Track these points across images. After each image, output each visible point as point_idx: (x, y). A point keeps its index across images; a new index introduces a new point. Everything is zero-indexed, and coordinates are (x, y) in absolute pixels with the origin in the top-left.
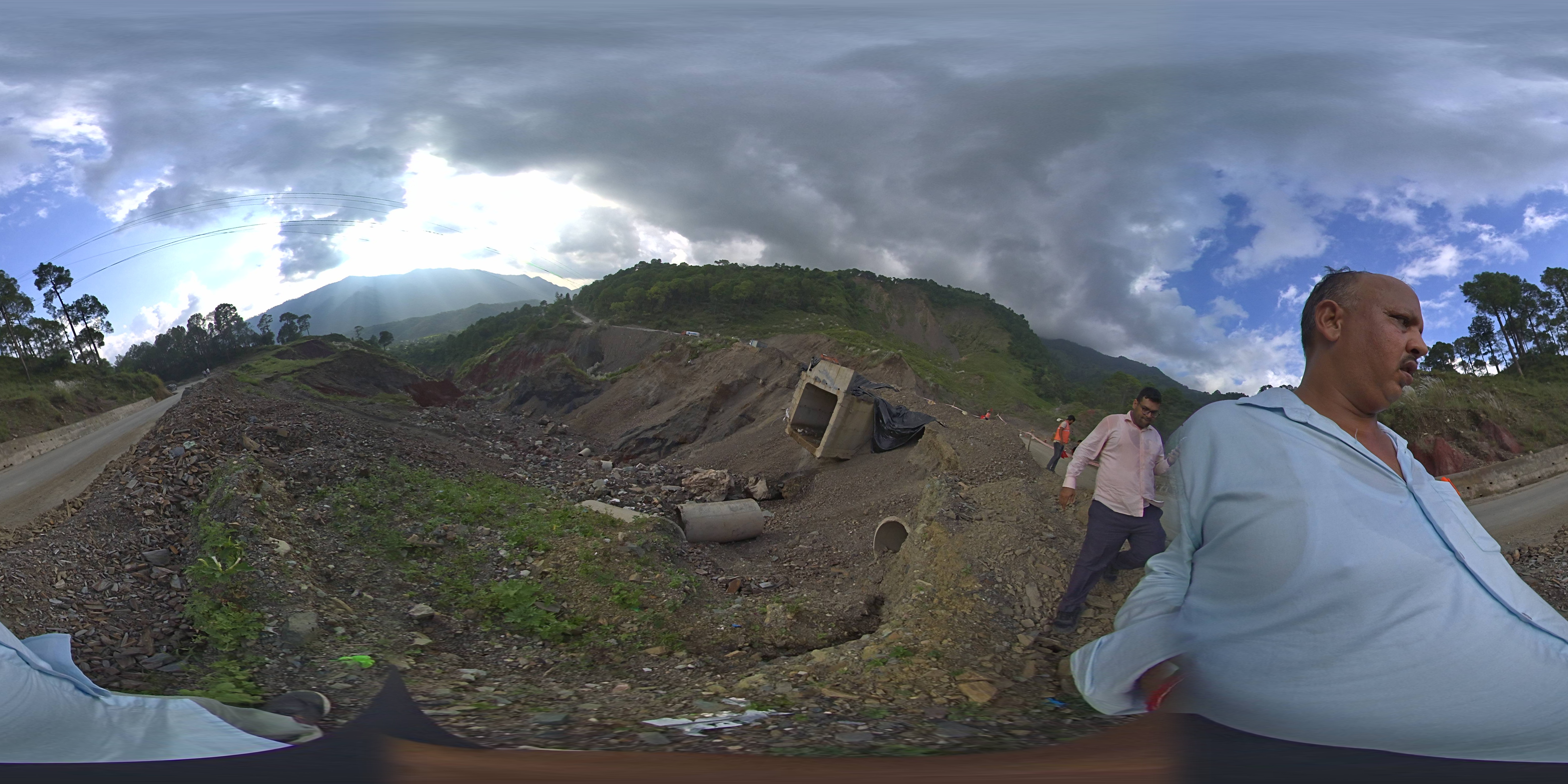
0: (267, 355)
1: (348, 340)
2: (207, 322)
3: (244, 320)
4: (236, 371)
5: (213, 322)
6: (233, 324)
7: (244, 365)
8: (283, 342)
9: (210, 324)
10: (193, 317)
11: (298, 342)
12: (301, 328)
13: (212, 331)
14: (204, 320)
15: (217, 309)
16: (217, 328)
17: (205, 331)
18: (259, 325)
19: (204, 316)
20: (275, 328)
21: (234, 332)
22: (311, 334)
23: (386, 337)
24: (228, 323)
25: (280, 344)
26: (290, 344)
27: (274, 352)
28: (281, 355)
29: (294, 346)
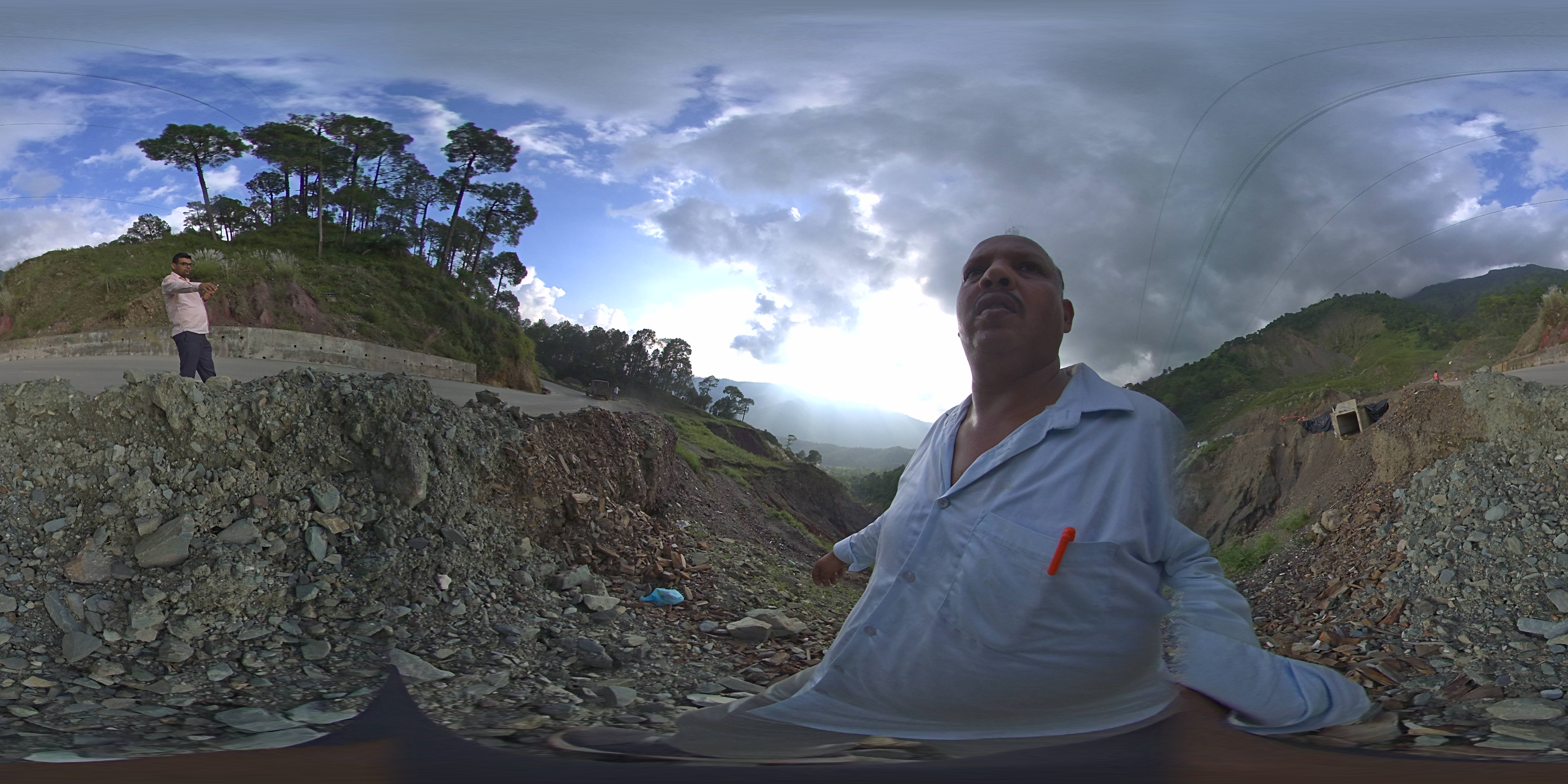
0: (695, 418)
1: (780, 446)
2: (655, 346)
3: (692, 370)
5: (660, 350)
6: (679, 366)
8: (715, 414)
9: (657, 350)
10: (644, 332)
11: (730, 422)
12: (738, 409)
13: (654, 358)
14: (653, 341)
15: (672, 340)
16: (662, 360)
17: (646, 354)
18: (702, 386)
19: (656, 337)
20: (716, 395)
21: (674, 375)
22: (747, 422)
23: (814, 456)
24: (676, 361)
25: (712, 414)
26: (724, 420)
27: (705, 420)
28: (713, 428)
29: (728, 425)
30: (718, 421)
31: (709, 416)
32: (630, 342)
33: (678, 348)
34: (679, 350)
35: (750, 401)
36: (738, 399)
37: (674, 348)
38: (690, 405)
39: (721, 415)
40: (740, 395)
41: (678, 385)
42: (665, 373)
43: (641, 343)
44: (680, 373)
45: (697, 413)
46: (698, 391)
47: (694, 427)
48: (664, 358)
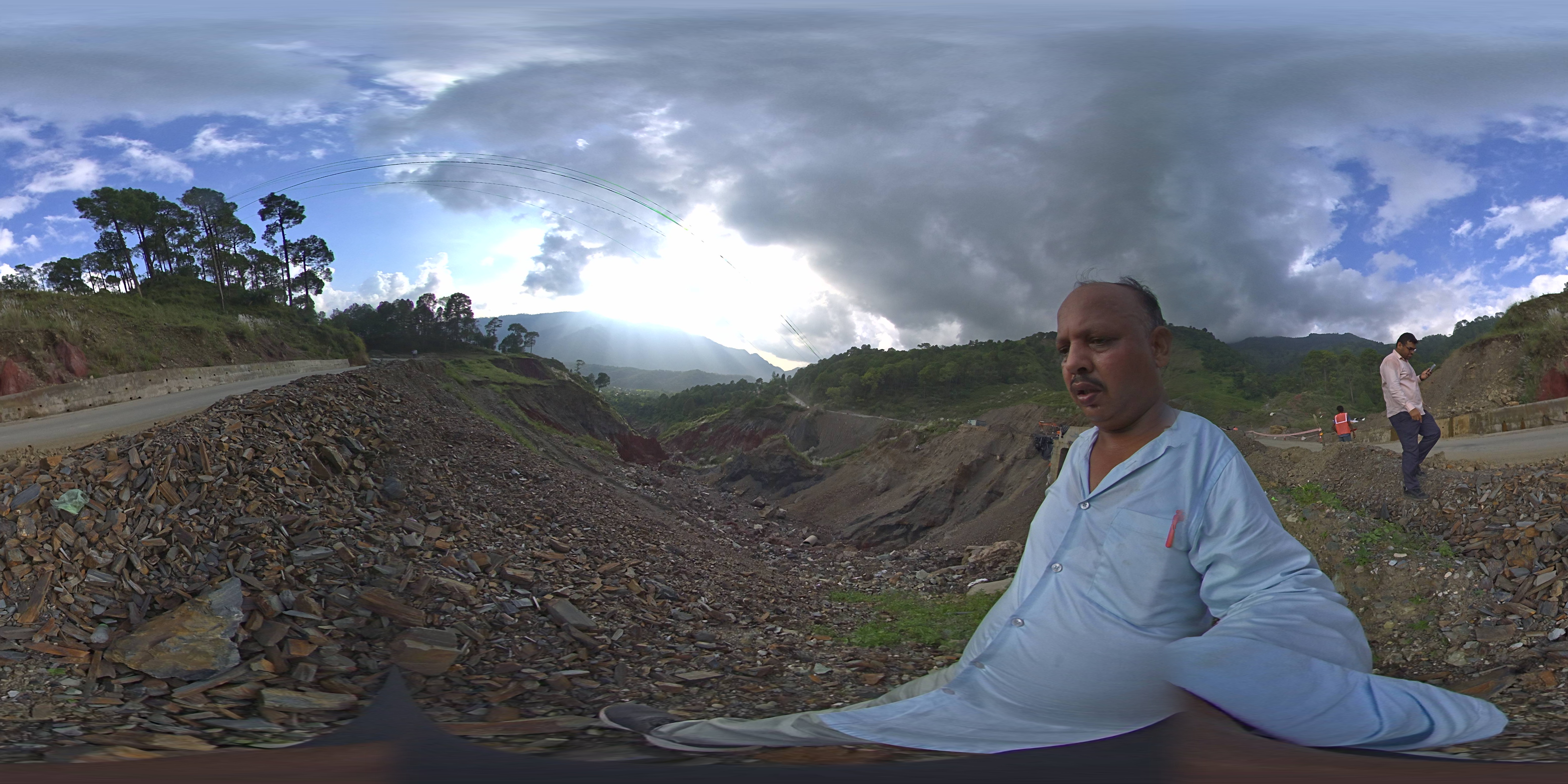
0: (484, 358)
1: (567, 370)
2: (438, 306)
3: (475, 317)
4: (447, 363)
5: (443, 307)
6: (462, 316)
7: (458, 359)
8: (504, 351)
9: (440, 309)
10: (426, 295)
11: (517, 355)
12: (525, 343)
13: (440, 316)
14: (435, 302)
15: (453, 296)
16: (446, 315)
17: (432, 313)
18: (487, 326)
19: (437, 298)
20: (502, 334)
21: (460, 325)
22: (534, 352)
23: (603, 379)
24: (458, 314)
25: (500, 352)
26: (510, 354)
27: (491, 357)
28: (497, 362)
29: (513, 358)
30: (503, 356)
31: (497, 354)
32: (415, 306)
33: (458, 301)
34: (460, 303)
35: (536, 334)
36: (523, 334)
37: (455, 301)
38: (479, 347)
39: (509, 350)
40: (524, 330)
41: (465, 333)
42: (452, 324)
43: (425, 306)
44: (465, 321)
45: (486, 353)
46: (485, 333)
47: (479, 365)
48: (447, 313)
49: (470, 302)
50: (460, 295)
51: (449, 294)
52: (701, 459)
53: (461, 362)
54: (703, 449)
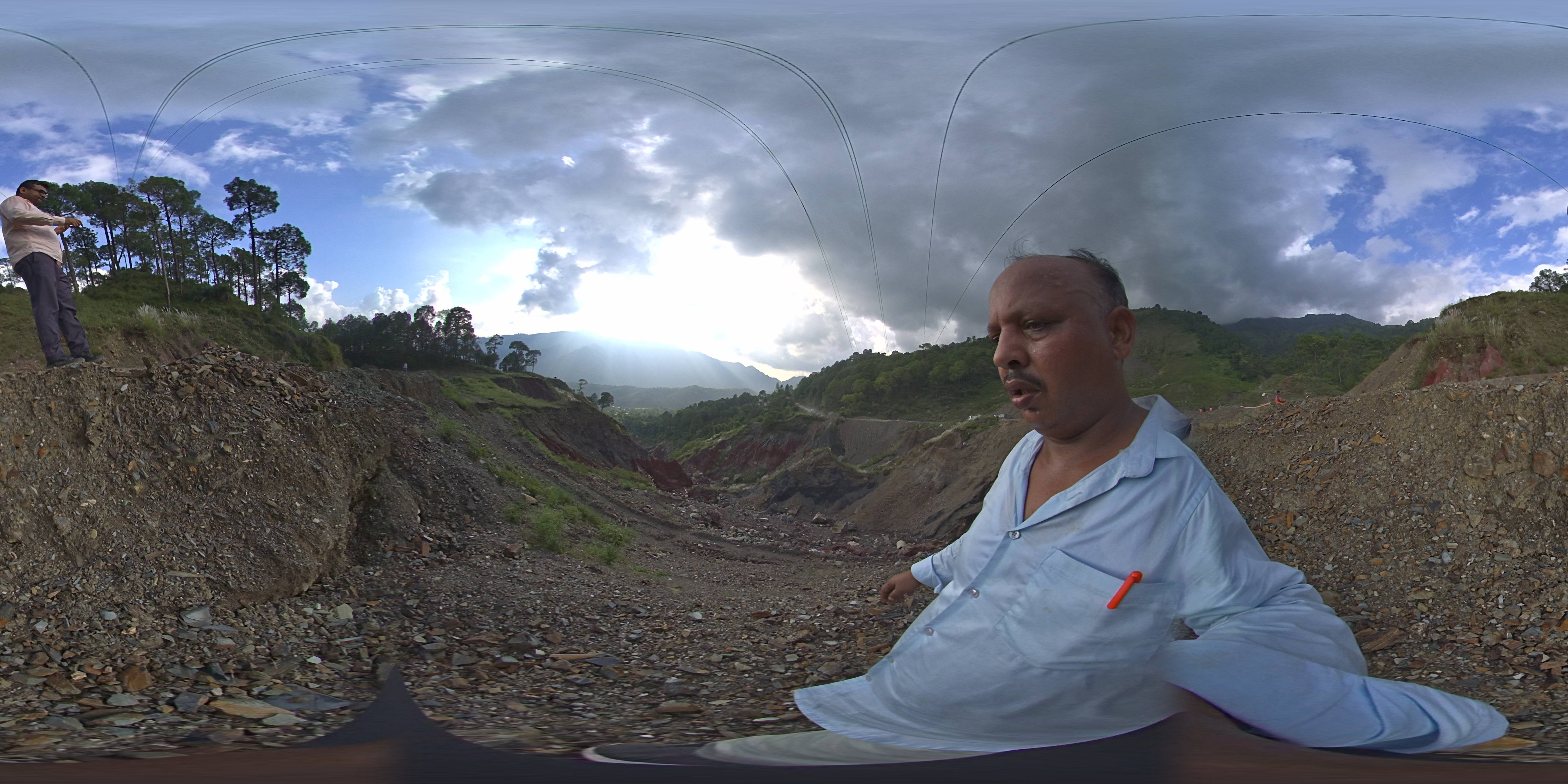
0: (485, 377)
1: (570, 391)
2: (437, 319)
3: (475, 333)
4: (445, 381)
5: (442, 321)
7: (457, 377)
10: (424, 308)
12: (527, 362)
14: (434, 315)
15: (452, 310)
16: (444, 330)
17: (430, 328)
18: (487, 344)
19: (436, 311)
20: (503, 352)
21: (460, 341)
22: (536, 372)
23: (607, 398)
24: (458, 329)
25: (502, 370)
26: (512, 374)
27: (493, 376)
28: (500, 382)
29: (516, 378)
30: (506, 375)
31: (498, 372)
32: (413, 320)
33: (458, 316)
34: (460, 318)
35: (537, 352)
36: (525, 352)
37: (455, 316)
38: (480, 366)
39: (510, 369)
40: (526, 348)
41: (465, 350)
43: (423, 319)
44: (465, 338)
45: (487, 371)
46: (485, 351)
47: (481, 384)
48: (446, 328)
49: (470, 317)
50: (460, 310)
51: (450, 307)
52: (725, 478)
53: (460, 380)
54: (724, 468)
